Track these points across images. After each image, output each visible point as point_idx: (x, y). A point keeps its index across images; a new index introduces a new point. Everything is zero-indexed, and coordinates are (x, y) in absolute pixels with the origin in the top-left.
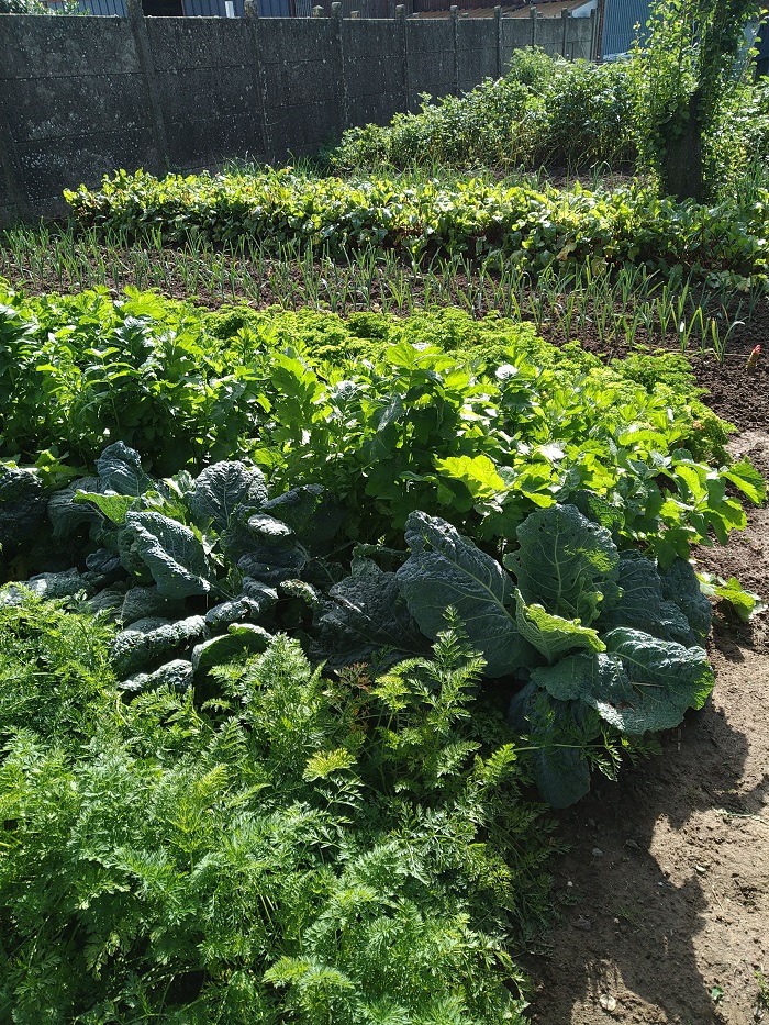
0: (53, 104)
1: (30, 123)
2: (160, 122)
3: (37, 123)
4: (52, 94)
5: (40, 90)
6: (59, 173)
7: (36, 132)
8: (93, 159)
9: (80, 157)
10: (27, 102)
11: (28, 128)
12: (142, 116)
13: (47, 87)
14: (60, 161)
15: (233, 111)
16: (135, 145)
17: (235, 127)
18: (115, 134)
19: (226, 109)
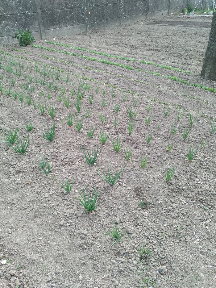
2: (39, 11)
8: (9, 25)
9: (4, 24)
12: (32, 9)
15: (72, 7)
16: (28, 19)
17: (73, 14)
18: (20, 15)
19: (69, 7)
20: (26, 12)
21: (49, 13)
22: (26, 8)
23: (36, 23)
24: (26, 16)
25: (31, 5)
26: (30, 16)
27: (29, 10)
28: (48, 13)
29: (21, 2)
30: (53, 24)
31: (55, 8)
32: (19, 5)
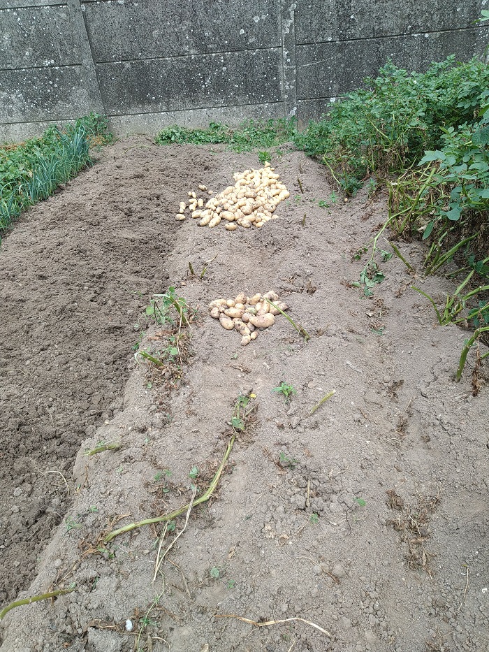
12: (65, 54)
16: (53, 84)
20: (47, 63)
21: (127, 65)
22: (47, 52)
23: (80, 95)
24: (48, 76)
25: (61, 44)
26: (61, 76)
27: (56, 58)
28: (123, 66)
29: (29, 35)
30: (142, 99)
31: (151, 52)
32: (23, 45)
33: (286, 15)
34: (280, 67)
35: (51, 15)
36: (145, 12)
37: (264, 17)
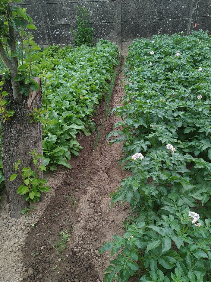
0: (68, 13)
1: (58, 19)
2: (119, 21)
3: (61, 19)
4: (69, 9)
5: (64, 7)
6: (67, 36)
7: (60, 22)
10: (58, 12)
11: (57, 20)
12: (111, 18)
13: (67, 6)
14: (68, 33)
15: (168, 18)
16: (104, 29)
17: (168, 25)
18: (95, 25)
19: (164, 17)
20: (104, 21)
21: (133, 23)
22: (105, 17)
23: (113, 33)
24: (103, 26)
25: (111, 15)
26: (108, 26)
27: (107, 20)
28: (131, 23)
29: (99, 11)
30: (136, 36)
31: (142, 18)
32: (97, 15)
33: (194, 6)
34: (188, 25)
35: (109, 4)
36: (143, 4)
37: (185, 7)
